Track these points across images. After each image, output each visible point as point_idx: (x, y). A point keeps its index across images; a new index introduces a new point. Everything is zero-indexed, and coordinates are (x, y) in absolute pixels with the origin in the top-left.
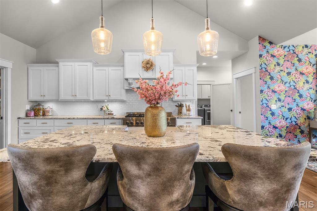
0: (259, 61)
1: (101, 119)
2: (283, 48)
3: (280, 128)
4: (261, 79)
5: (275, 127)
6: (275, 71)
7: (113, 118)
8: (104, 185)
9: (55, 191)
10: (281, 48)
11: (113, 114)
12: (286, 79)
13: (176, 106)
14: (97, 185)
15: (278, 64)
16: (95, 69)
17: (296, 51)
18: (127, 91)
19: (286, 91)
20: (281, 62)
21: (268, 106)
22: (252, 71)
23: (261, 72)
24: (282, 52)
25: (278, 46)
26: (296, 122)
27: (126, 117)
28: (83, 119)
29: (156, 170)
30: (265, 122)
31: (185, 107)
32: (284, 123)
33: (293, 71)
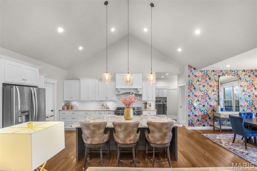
0: (188, 79)
1: (103, 111)
2: (201, 72)
3: (198, 116)
4: (189, 89)
5: (196, 116)
6: (196, 85)
7: (109, 111)
8: (109, 136)
9: (95, 136)
10: (200, 72)
11: (109, 108)
12: (202, 89)
13: (144, 104)
14: (107, 136)
15: (198, 81)
16: (100, 83)
17: (208, 73)
18: (117, 95)
19: (202, 96)
20: (200, 79)
21: (192, 104)
22: (185, 84)
23: (189, 85)
24: (200, 74)
25: (198, 71)
26: (207, 113)
27: (116, 110)
28: (94, 111)
29: (126, 129)
30: (190, 113)
31: (148, 104)
32: (200, 113)
33: (206, 85)
